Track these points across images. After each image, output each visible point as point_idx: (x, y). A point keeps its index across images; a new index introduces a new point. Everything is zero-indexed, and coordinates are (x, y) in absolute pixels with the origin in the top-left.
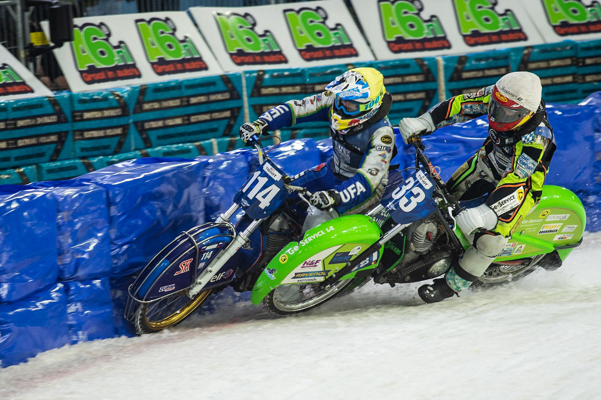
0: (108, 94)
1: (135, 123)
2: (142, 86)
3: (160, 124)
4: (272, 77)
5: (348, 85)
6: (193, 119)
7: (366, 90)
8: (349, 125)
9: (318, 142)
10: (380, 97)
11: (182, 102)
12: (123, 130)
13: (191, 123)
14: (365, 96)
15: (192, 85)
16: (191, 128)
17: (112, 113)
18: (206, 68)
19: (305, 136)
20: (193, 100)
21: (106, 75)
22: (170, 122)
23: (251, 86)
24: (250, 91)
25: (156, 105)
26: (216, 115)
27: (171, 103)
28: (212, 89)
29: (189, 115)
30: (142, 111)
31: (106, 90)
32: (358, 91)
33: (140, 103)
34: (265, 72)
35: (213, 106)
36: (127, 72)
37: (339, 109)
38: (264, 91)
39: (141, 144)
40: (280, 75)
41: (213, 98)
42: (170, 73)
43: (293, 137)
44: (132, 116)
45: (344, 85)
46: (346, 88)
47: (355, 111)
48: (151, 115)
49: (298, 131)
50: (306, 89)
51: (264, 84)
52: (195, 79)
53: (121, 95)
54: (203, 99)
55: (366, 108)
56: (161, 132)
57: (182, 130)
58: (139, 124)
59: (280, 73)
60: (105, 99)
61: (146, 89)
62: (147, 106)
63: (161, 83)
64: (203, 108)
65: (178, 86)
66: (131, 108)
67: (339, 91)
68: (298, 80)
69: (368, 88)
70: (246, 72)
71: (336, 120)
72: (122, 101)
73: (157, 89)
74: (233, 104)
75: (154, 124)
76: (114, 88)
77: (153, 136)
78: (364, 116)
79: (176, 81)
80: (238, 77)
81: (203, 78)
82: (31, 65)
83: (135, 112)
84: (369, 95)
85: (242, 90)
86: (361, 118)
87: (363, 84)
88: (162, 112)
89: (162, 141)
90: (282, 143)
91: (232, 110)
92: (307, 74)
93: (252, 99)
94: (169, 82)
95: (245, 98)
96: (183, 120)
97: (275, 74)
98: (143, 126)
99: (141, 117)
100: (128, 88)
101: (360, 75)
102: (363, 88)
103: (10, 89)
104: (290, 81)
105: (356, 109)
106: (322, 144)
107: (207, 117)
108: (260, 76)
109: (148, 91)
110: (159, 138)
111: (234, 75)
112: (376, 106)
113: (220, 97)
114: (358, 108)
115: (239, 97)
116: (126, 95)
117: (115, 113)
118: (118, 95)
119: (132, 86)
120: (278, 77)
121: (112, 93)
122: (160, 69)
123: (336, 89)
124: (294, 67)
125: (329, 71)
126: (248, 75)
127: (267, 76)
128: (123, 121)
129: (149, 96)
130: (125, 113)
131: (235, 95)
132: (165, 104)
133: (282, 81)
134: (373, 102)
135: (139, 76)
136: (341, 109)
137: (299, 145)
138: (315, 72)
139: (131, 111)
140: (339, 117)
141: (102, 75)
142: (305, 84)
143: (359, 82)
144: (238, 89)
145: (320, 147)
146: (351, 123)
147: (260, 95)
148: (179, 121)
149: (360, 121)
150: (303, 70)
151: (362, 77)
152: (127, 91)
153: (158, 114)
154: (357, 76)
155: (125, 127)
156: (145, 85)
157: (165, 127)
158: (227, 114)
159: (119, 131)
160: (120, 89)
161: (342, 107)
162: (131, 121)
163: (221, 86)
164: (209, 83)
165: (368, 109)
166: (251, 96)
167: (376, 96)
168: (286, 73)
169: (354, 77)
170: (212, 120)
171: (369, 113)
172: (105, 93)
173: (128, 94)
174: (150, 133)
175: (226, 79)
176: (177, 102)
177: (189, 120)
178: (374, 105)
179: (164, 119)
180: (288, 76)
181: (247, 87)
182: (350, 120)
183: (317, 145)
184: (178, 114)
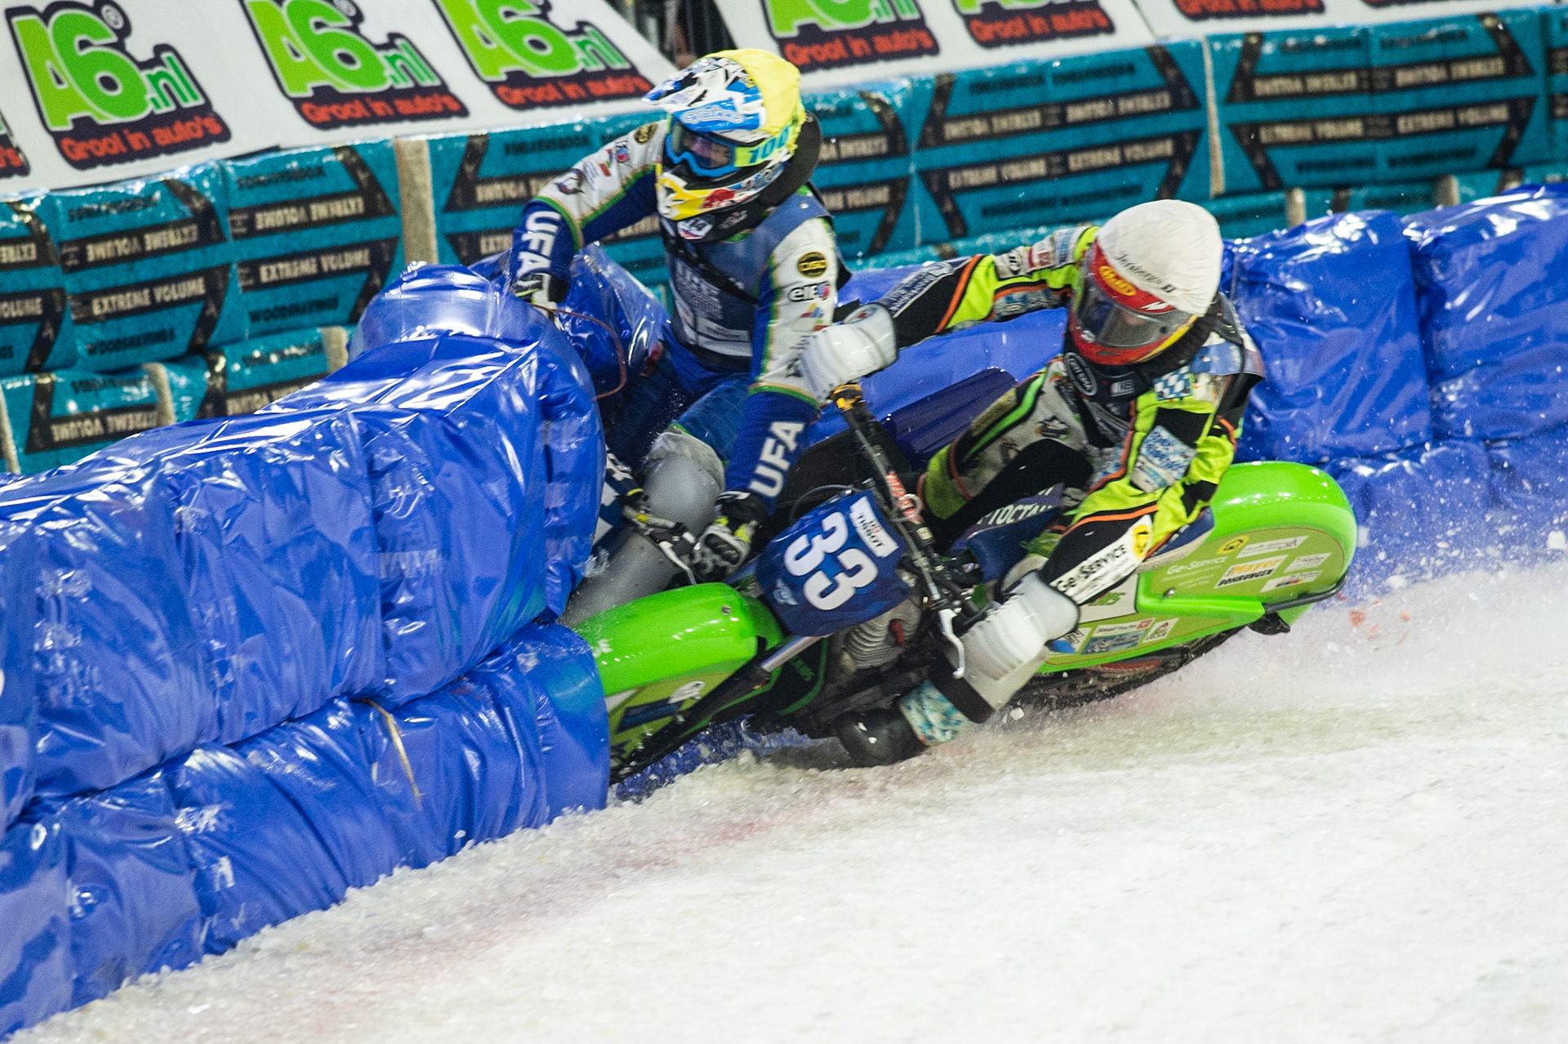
0: (851, 100)
1: (925, 175)
2: (939, 77)
3: (989, 175)
4: (1283, 49)
5: (705, 92)
6: (1076, 162)
7: (754, 107)
8: (705, 206)
9: (1404, 219)
10: (791, 129)
11: (1044, 117)
12: (893, 194)
13: (1068, 173)
14: (752, 124)
15: (1073, 73)
16: (1069, 187)
17: (864, 147)
18: (1109, 28)
19: (1372, 203)
20: (1076, 113)
21: (847, 48)
22: (1015, 171)
23: (1229, 74)
24: (1225, 87)
25: (979, 127)
26: (1136, 152)
27: (1018, 121)
28: (1125, 82)
29: (1064, 154)
30: (941, 141)
31: (849, 88)
32: (733, 108)
33: (935, 122)
34: (1262, 37)
35: (1127, 129)
36: (900, 41)
37: (676, 160)
38: (1262, 87)
39: (940, 228)
40: (1305, 45)
41: (1126, 105)
42: (1012, 41)
43: (1340, 208)
44: (914, 154)
45: (693, 91)
46: (699, 99)
47: (722, 166)
48: (966, 153)
49: (1352, 192)
50: (1370, 80)
51: (1260, 69)
52: (1081, 58)
53: (887, 101)
54: (1100, 109)
55: (753, 159)
56: (992, 198)
57: (1045, 190)
58: (935, 178)
59: (1305, 39)
60: (845, 111)
61: (951, 84)
62: (953, 130)
63: (990, 69)
64: (1102, 133)
65: (1037, 76)
66: (914, 135)
67: (681, 106)
68: (1351, 57)
69: (759, 102)
70: (1212, 39)
71: (670, 191)
72: (888, 118)
73: (981, 84)
74: (1181, 122)
75: (972, 177)
76: (868, 83)
77: (970, 207)
78: (747, 180)
79: (1031, 64)
80: (1193, 52)
81: (1100, 56)
82: (652, 24)
83: (923, 144)
84: (762, 122)
85: (1204, 87)
86: (739, 188)
87: (745, 90)
88: (994, 144)
89: (995, 221)
90: (1310, 224)
91: (1177, 137)
92: (1376, 41)
93: (1229, 108)
94: (1012, 67)
95: (1212, 107)
96: (1049, 166)
97: (1291, 42)
98: (944, 182)
99: (938, 157)
100: (906, 83)
101: (737, 67)
102: (747, 100)
103: (596, 87)
104: (1330, 59)
105: (725, 160)
106: (1413, 225)
107: (1112, 156)
108: (1251, 48)
109: (957, 90)
110: (987, 212)
111: (1184, 47)
112: (779, 156)
113: (1145, 103)
114: (731, 157)
115: (1196, 103)
116: (898, 101)
117: (873, 147)
118: (879, 102)
119: (915, 78)
120: (1299, 48)
121: (864, 96)
122: (988, 31)
123: (673, 102)
124: (1340, 23)
125: (1433, 33)
126: (1217, 46)
127: (1268, 48)
128: (891, 169)
129: (959, 103)
130: (897, 146)
131: (1186, 97)
132: (1002, 124)
133: (1310, 61)
134: (773, 141)
135: (934, 50)
136: (685, 162)
137: (1351, 226)
138: (1397, 35)
139: (914, 142)
140: (680, 183)
141: (837, 49)
142: (1369, 69)
143: (735, 84)
144: (1194, 82)
145: (1411, 232)
146: (712, 198)
147: (1250, 97)
148: (1037, 168)
149: (737, 195)
150: (1365, 32)
151: (744, 71)
152: (903, 89)
153: (983, 151)
154: (731, 69)
155: (898, 187)
156: (950, 75)
157: (1002, 183)
158: (1166, 148)
159: (881, 195)
160: (884, 85)
161: (686, 155)
162: (912, 169)
163: (1148, 75)
164: (1117, 67)
165: (759, 161)
166: (1228, 99)
167: (782, 125)
168: (1320, 40)
169: (721, 72)
170: (1125, 164)
171: (761, 174)
172: (843, 95)
173: (904, 101)
174: (962, 200)
175: (1162, 57)
176: (1034, 119)
177: (1065, 163)
178: (776, 150)
179: (999, 162)
180: (1324, 48)
181: (1217, 77)
182: (708, 192)
183: (1405, 226)
184: (1034, 150)
